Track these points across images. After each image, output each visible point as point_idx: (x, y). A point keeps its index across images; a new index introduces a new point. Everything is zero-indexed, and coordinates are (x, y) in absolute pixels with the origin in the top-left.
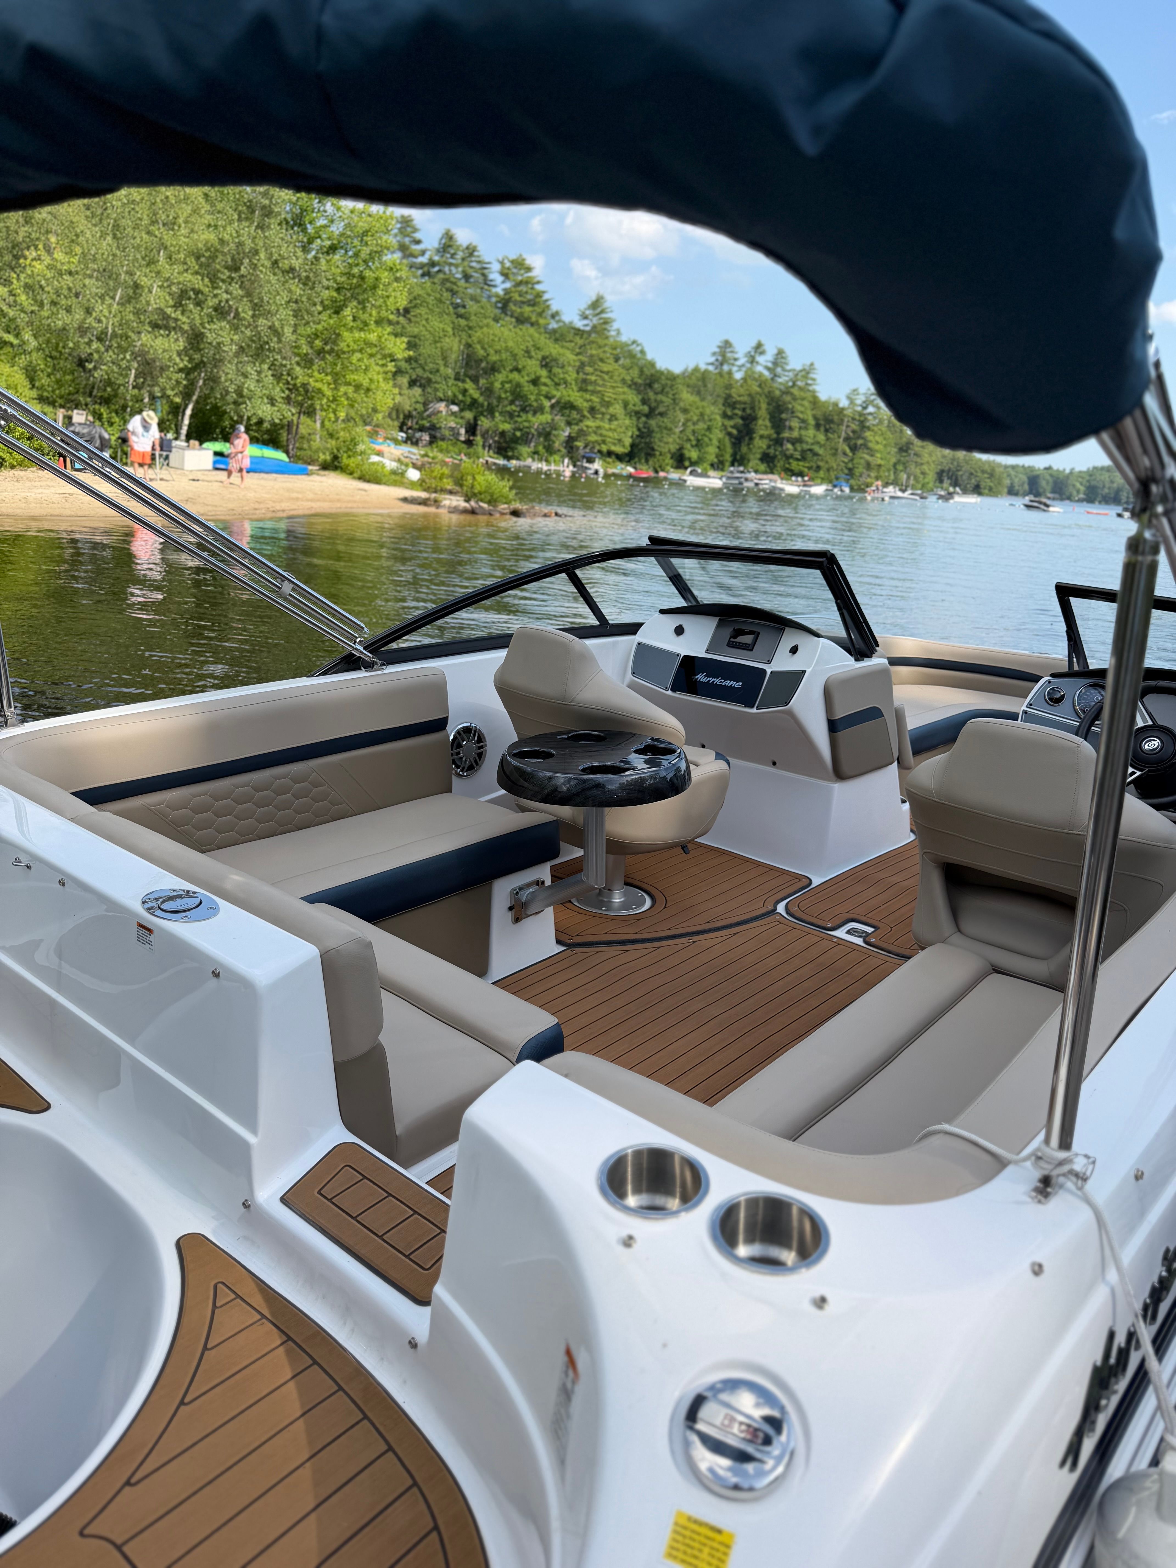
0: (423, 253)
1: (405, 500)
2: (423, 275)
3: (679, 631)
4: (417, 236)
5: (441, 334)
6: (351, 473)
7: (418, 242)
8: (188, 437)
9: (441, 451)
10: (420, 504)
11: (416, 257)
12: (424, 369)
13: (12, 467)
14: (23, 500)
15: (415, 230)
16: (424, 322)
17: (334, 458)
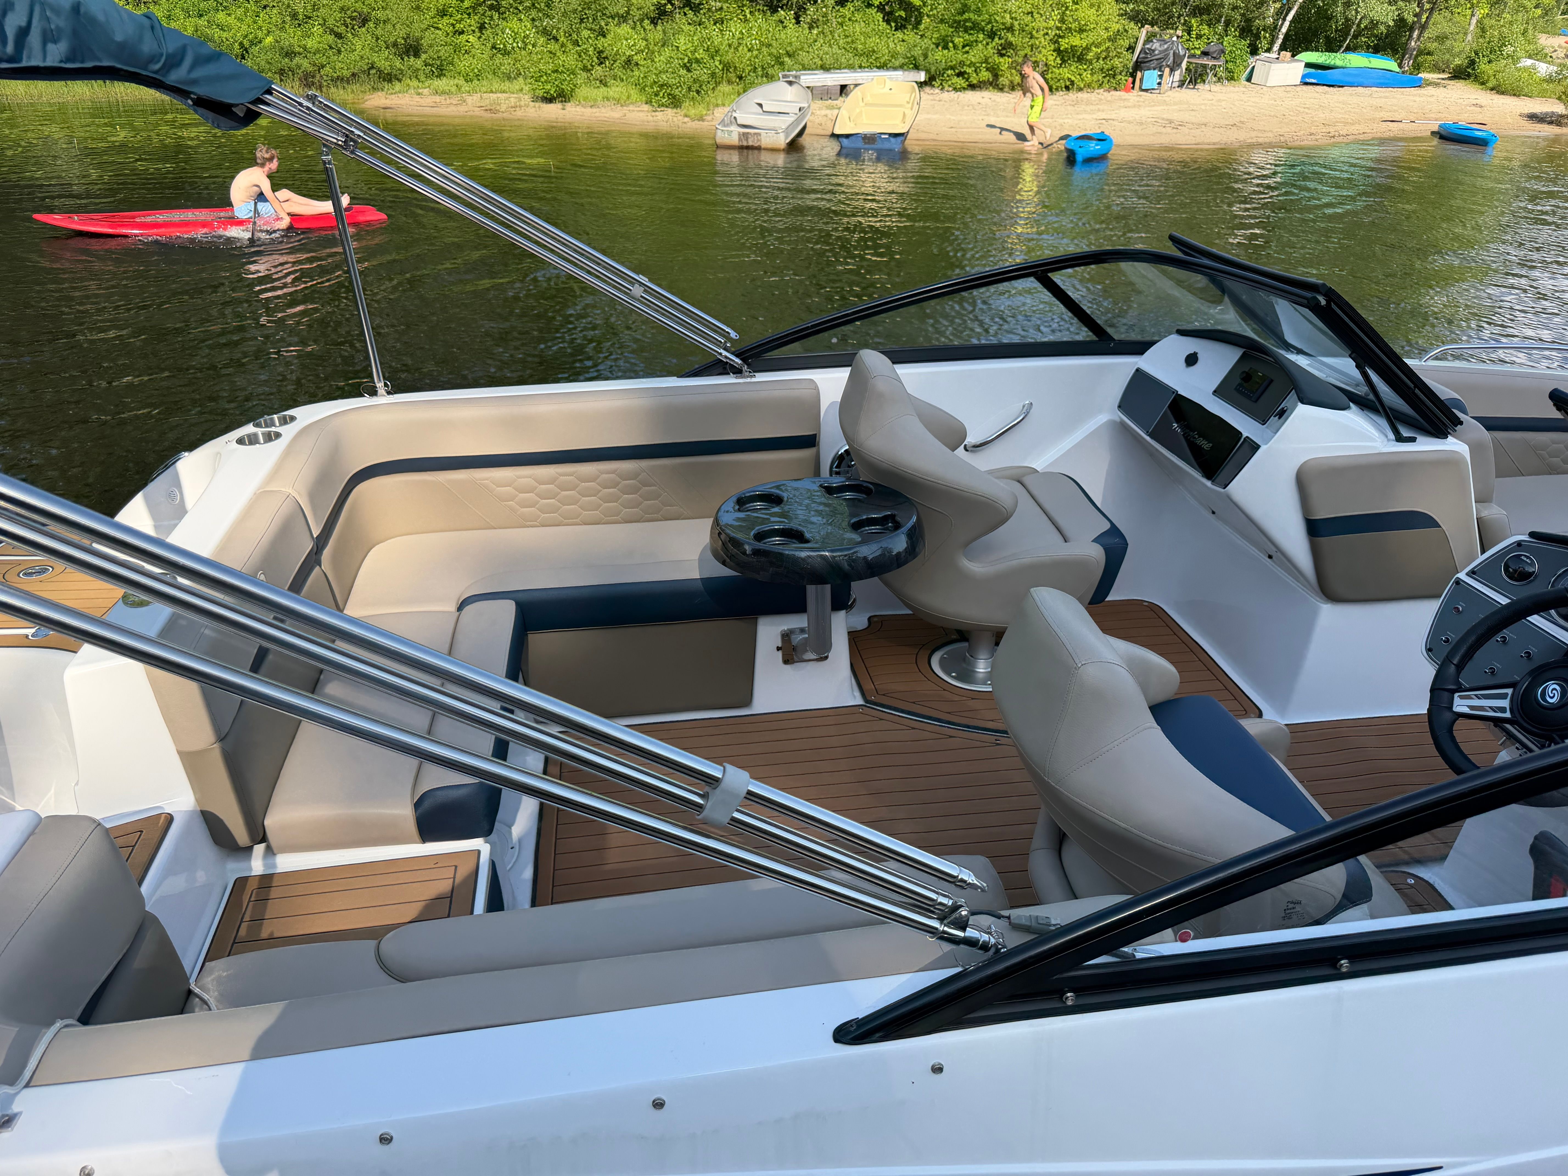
1: (1533, 117)
3: (1191, 360)
6: (1483, 84)
8: (1283, 48)
10: (1551, 123)
13: (1080, 89)
14: (1058, 127)
17: (1472, 63)
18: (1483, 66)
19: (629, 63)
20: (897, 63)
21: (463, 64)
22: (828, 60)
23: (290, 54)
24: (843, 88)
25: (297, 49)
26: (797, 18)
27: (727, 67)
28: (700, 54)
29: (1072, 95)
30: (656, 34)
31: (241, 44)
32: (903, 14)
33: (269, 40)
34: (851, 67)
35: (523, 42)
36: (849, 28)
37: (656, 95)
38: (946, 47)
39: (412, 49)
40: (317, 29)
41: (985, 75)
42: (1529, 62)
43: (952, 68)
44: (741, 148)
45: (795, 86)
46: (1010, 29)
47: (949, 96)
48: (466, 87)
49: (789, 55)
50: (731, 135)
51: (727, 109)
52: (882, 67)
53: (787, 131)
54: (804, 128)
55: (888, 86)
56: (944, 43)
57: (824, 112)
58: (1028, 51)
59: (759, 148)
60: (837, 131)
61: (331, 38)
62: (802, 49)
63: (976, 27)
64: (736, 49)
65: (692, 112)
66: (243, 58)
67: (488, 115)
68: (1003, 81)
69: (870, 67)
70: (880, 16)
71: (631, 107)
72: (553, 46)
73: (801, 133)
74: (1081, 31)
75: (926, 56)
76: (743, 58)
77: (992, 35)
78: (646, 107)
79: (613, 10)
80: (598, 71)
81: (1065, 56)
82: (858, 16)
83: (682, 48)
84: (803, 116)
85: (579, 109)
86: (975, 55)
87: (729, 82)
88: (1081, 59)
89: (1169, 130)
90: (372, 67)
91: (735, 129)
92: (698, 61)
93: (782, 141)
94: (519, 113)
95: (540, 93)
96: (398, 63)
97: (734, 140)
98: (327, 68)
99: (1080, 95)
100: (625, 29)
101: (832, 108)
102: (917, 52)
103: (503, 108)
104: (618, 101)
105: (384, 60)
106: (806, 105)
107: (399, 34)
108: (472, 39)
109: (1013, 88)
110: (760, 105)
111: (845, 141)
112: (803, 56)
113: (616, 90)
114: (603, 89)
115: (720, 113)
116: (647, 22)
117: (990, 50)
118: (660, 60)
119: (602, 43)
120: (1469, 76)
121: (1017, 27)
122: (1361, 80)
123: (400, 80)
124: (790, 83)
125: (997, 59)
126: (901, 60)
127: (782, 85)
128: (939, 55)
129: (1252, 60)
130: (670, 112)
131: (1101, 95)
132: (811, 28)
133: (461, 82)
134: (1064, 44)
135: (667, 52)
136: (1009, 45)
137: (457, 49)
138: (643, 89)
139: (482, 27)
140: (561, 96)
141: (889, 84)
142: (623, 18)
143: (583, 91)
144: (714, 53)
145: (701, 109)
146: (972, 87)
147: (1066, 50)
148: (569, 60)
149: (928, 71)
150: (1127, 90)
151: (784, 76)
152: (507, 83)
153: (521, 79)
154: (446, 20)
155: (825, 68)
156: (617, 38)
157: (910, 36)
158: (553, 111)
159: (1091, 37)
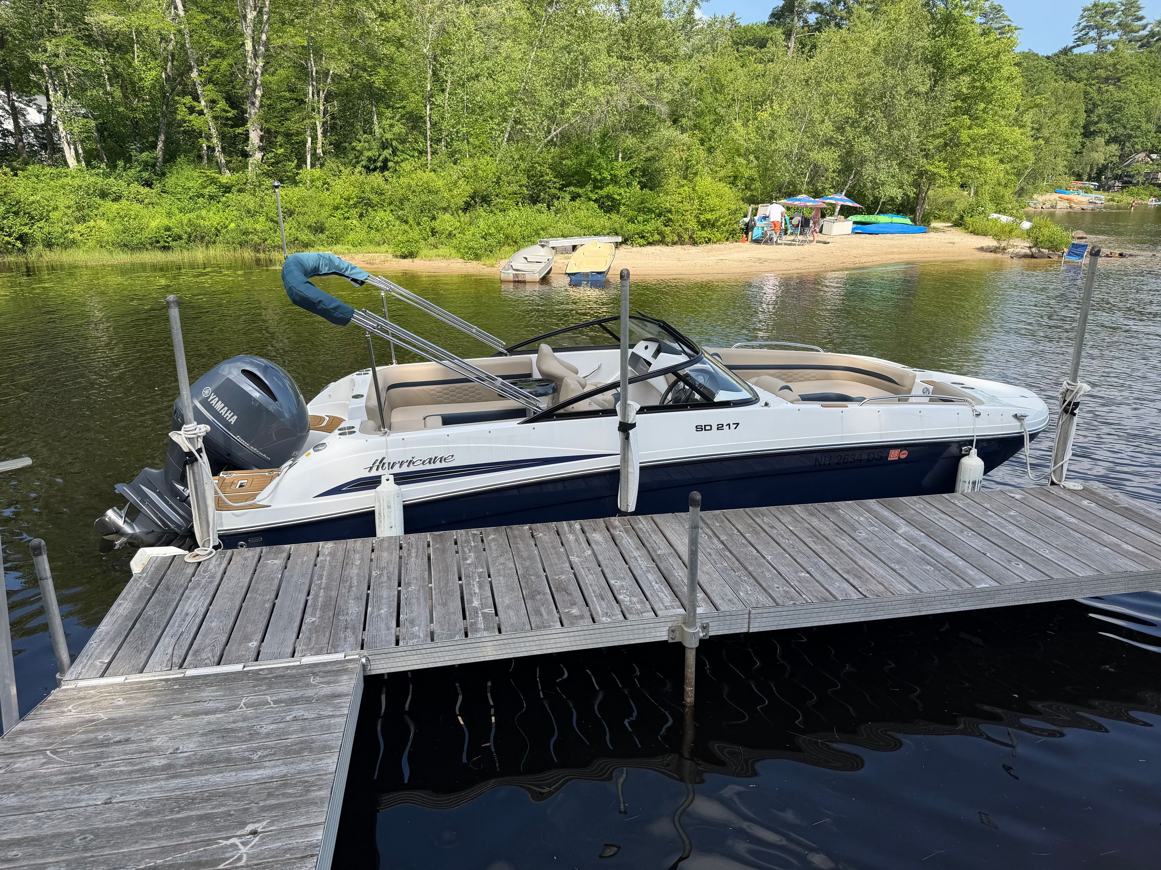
0: (1144, 27)
1: (981, 249)
2: (1140, 47)
4: (1140, 14)
5: (1149, 95)
6: (967, 229)
7: (1141, 18)
8: (840, 213)
9: (1131, 195)
11: (1137, 32)
12: (1125, 127)
13: (715, 243)
15: (1139, 8)
16: (1133, 87)
17: (962, 217)
18: (967, 219)
19: (450, 235)
20: (606, 232)
21: (351, 236)
22: (566, 232)
23: (246, 233)
24: (574, 248)
25: (250, 230)
26: (549, 207)
27: (507, 237)
28: (492, 231)
29: (710, 246)
30: (465, 218)
31: (216, 228)
32: (610, 203)
33: (233, 225)
34: (579, 235)
35: (387, 224)
36: (578, 213)
37: (467, 253)
38: (633, 222)
39: (319, 229)
40: (262, 219)
41: (657, 237)
42: (996, 216)
43: (637, 234)
44: (515, 282)
45: (545, 248)
46: (670, 211)
47: (636, 249)
48: (353, 250)
49: (542, 229)
50: (510, 275)
51: (507, 261)
52: (597, 234)
53: (540, 272)
54: (551, 270)
55: (598, 246)
56: (632, 220)
57: (562, 261)
58: (681, 222)
59: (524, 282)
60: (568, 272)
61: (271, 224)
62: (550, 226)
63: (650, 211)
64: (513, 226)
65: (488, 262)
66: (217, 235)
67: (368, 266)
68: (668, 240)
69: (589, 235)
70: (596, 206)
71: (452, 260)
72: (406, 227)
73: (549, 272)
74: (712, 211)
75: (622, 228)
76: (516, 231)
77: (659, 215)
78: (461, 260)
79: (440, 205)
80: (432, 240)
81: (703, 225)
82: (583, 207)
83: (481, 227)
84: (549, 264)
85: (422, 262)
86: (649, 227)
87: (509, 245)
88: (713, 226)
89: (757, 264)
90: (297, 240)
91: (511, 271)
92: (490, 234)
93: (538, 277)
94: (387, 265)
95: (399, 253)
96: (313, 238)
97: (511, 278)
98: (269, 241)
99: (714, 246)
100: (447, 216)
101: (566, 258)
102: (617, 226)
103: (377, 261)
104: (444, 257)
105: (305, 236)
106: (551, 257)
107: (312, 220)
108: (354, 222)
109: (674, 243)
110: (526, 258)
111: (573, 277)
112: (551, 231)
113: (443, 250)
114: (435, 250)
115: (503, 263)
116: (460, 211)
117: (659, 223)
118: (468, 235)
119: (434, 224)
120: (961, 225)
121: (674, 210)
122: (888, 230)
123: (313, 247)
124: (543, 246)
125: (664, 228)
126: (608, 231)
127: (538, 247)
128: (631, 227)
129: (821, 221)
130: (475, 263)
131: (729, 245)
132: (556, 213)
133: (350, 247)
134: (702, 218)
135: (472, 229)
136: (670, 220)
137: (346, 228)
138: (458, 251)
139: (361, 216)
140: (411, 255)
141: (598, 245)
142: (445, 210)
143: (424, 252)
144: (500, 229)
145: (492, 261)
146: (650, 244)
147: (703, 222)
148: (415, 234)
149: (623, 236)
150: (743, 242)
151: (540, 242)
152: (378, 248)
153: (385, 244)
154: (339, 211)
155: (563, 236)
156: (443, 220)
157: (614, 216)
158: (407, 264)
159: (718, 214)
